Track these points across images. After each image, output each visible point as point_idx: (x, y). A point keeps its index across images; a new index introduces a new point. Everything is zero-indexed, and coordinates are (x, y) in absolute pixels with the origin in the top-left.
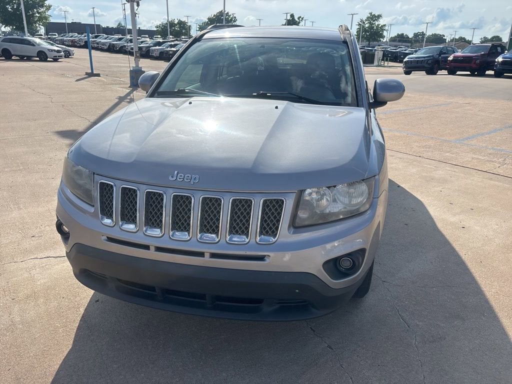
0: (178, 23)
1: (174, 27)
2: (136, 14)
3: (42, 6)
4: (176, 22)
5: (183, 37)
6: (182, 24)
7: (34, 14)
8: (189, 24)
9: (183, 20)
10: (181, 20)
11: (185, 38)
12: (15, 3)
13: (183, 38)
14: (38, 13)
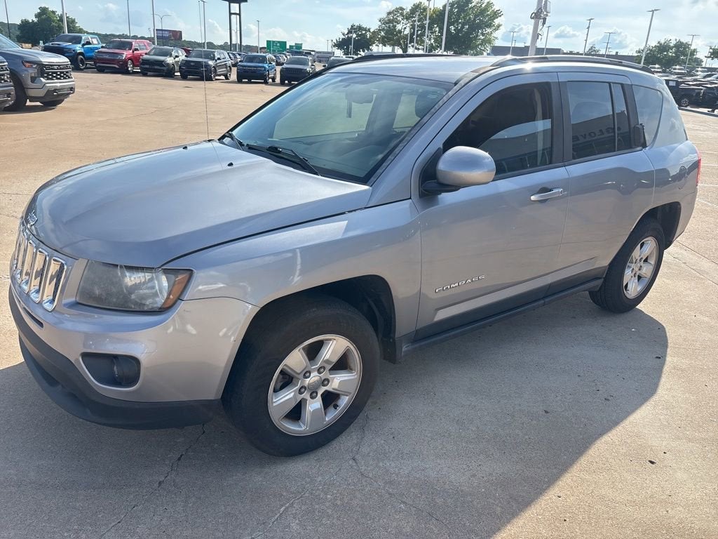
0: (675, 46)
1: (667, 51)
2: (539, 34)
3: (489, 26)
4: (672, 45)
5: (678, 67)
6: (682, 48)
7: (477, 36)
8: (693, 48)
9: (684, 40)
10: (682, 40)
11: (679, 69)
12: (460, 23)
13: (675, 69)
14: (483, 34)
